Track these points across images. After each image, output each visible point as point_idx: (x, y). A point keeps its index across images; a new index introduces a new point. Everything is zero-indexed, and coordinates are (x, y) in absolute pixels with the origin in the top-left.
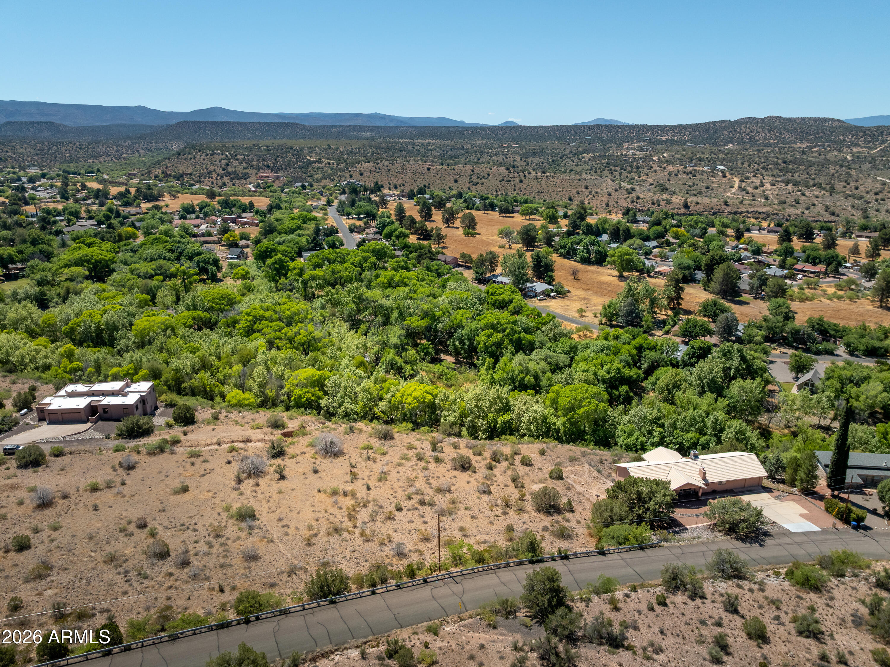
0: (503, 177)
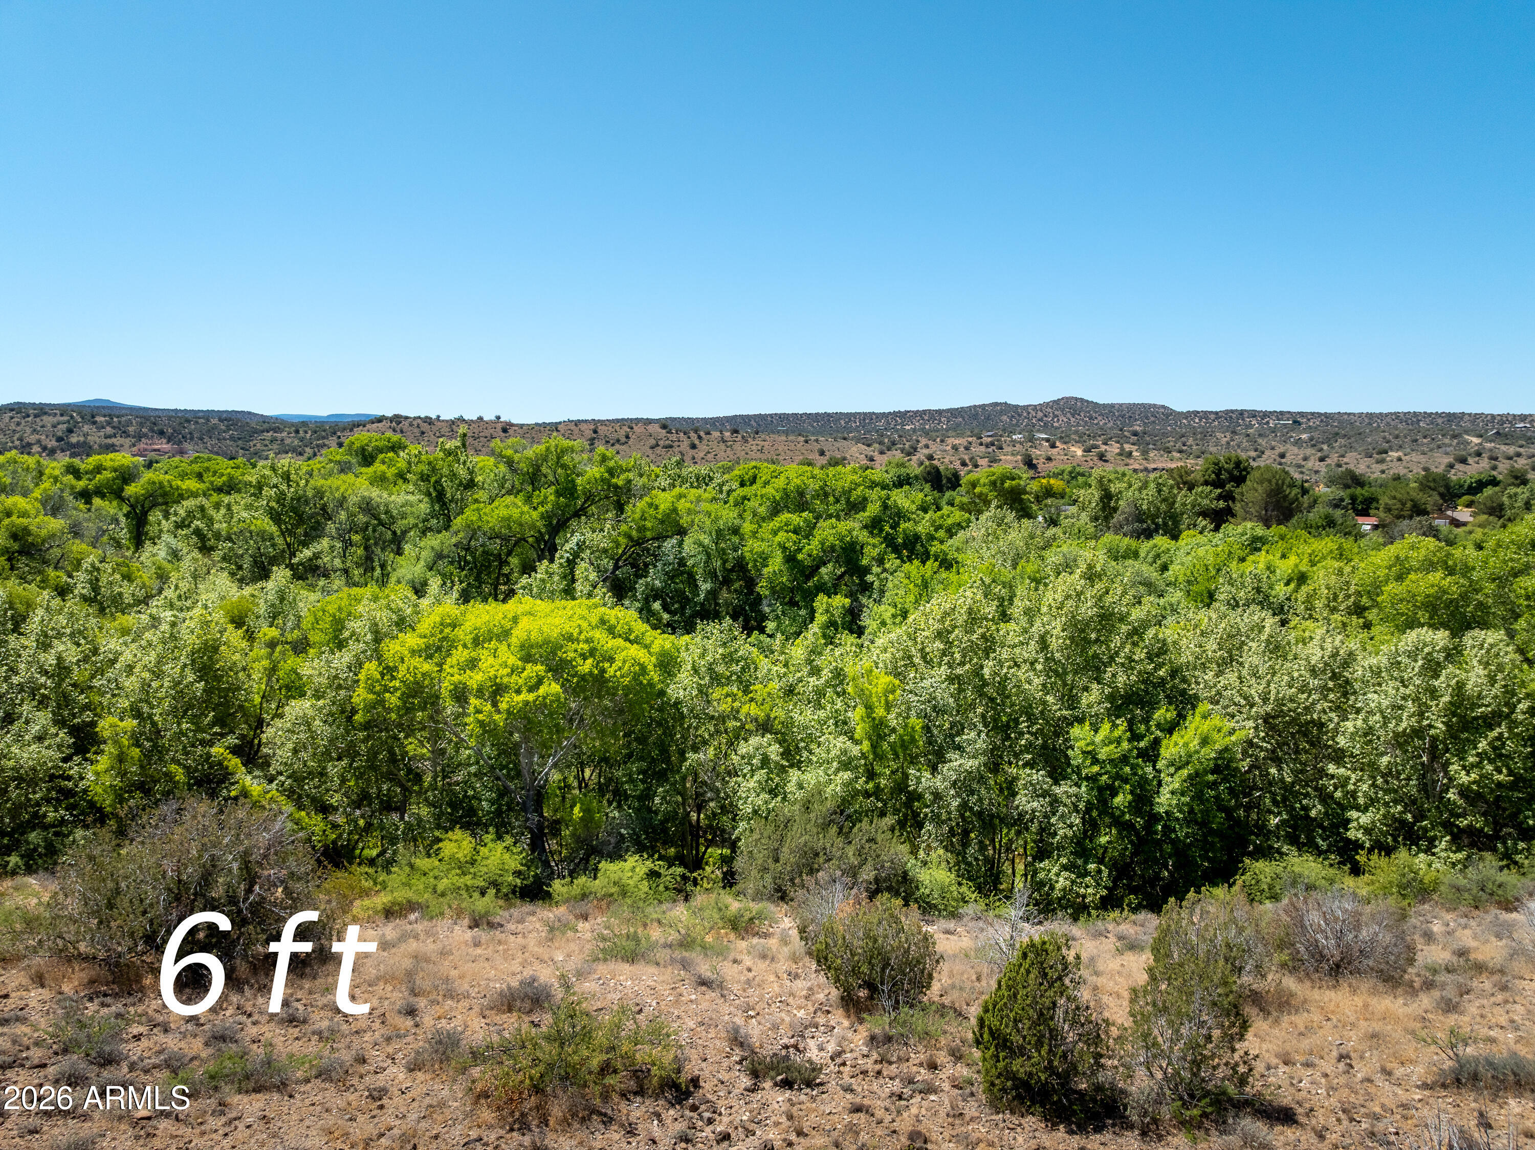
0: (657, 440)
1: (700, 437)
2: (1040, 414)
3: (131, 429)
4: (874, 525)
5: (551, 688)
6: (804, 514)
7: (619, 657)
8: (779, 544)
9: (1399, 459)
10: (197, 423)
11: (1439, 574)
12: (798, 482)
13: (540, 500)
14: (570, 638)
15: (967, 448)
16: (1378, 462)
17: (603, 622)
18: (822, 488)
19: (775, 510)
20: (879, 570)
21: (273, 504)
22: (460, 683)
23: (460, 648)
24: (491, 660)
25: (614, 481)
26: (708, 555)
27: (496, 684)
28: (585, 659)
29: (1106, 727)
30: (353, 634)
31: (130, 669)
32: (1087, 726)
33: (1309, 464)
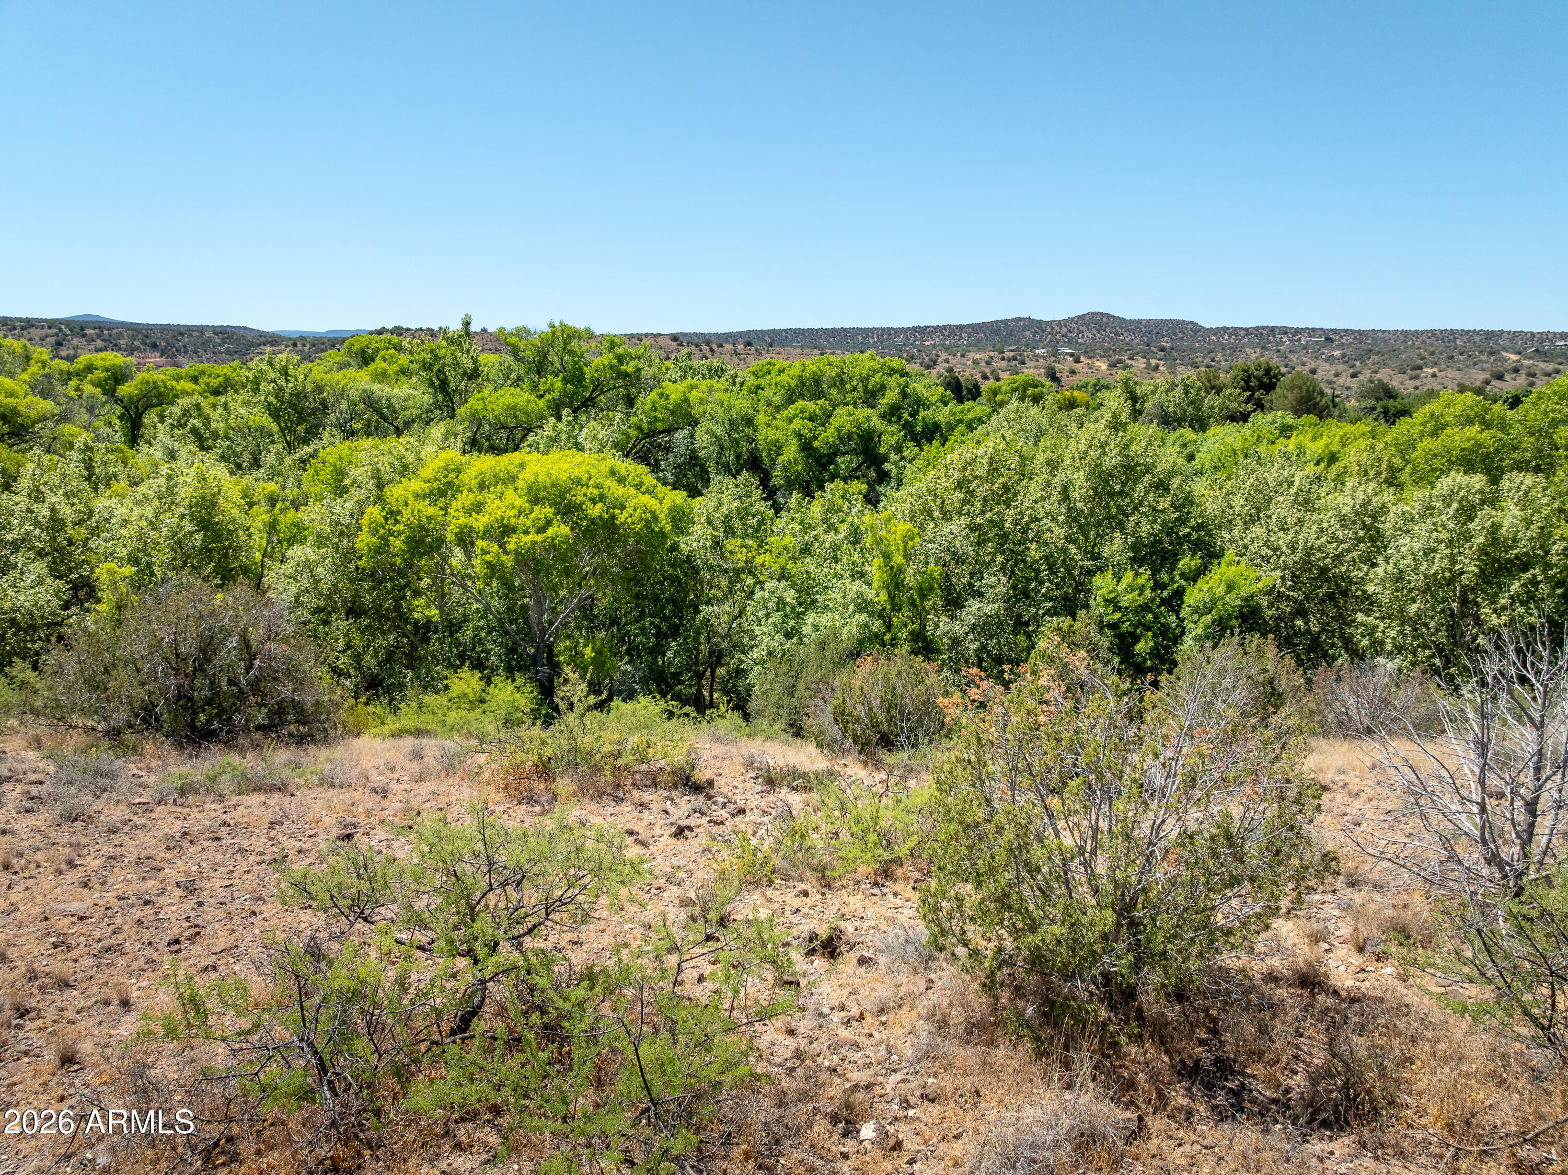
1: (712, 350)
2: (1064, 330)
3: (122, 342)
4: (892, 413)
5: (561, 530)
6: (821, 402)
7: (630, 505)
8: (794, 430)
9: (1434, 375)
10: (191, 335)
11: (1477, 427)
12: (814, 368)
13: (547, 387)
14: (578, 482)
15: (988, 363)
16: (1411, 378)
17: (613, 473)
18: (838, 375)
19: (790, 400)
20: (897, 458)
21: (271, 399)
22: (466, 526)
23: (465, 492)
24: (497, 502)
25: (623, 368)
26: (721, 447)
27: (503, 526)
28: (595, 503)
29: (1128, 577)
30: (354, 481)
31: (125, 523)
32: (1109, 575)
33: (1341, 380)
